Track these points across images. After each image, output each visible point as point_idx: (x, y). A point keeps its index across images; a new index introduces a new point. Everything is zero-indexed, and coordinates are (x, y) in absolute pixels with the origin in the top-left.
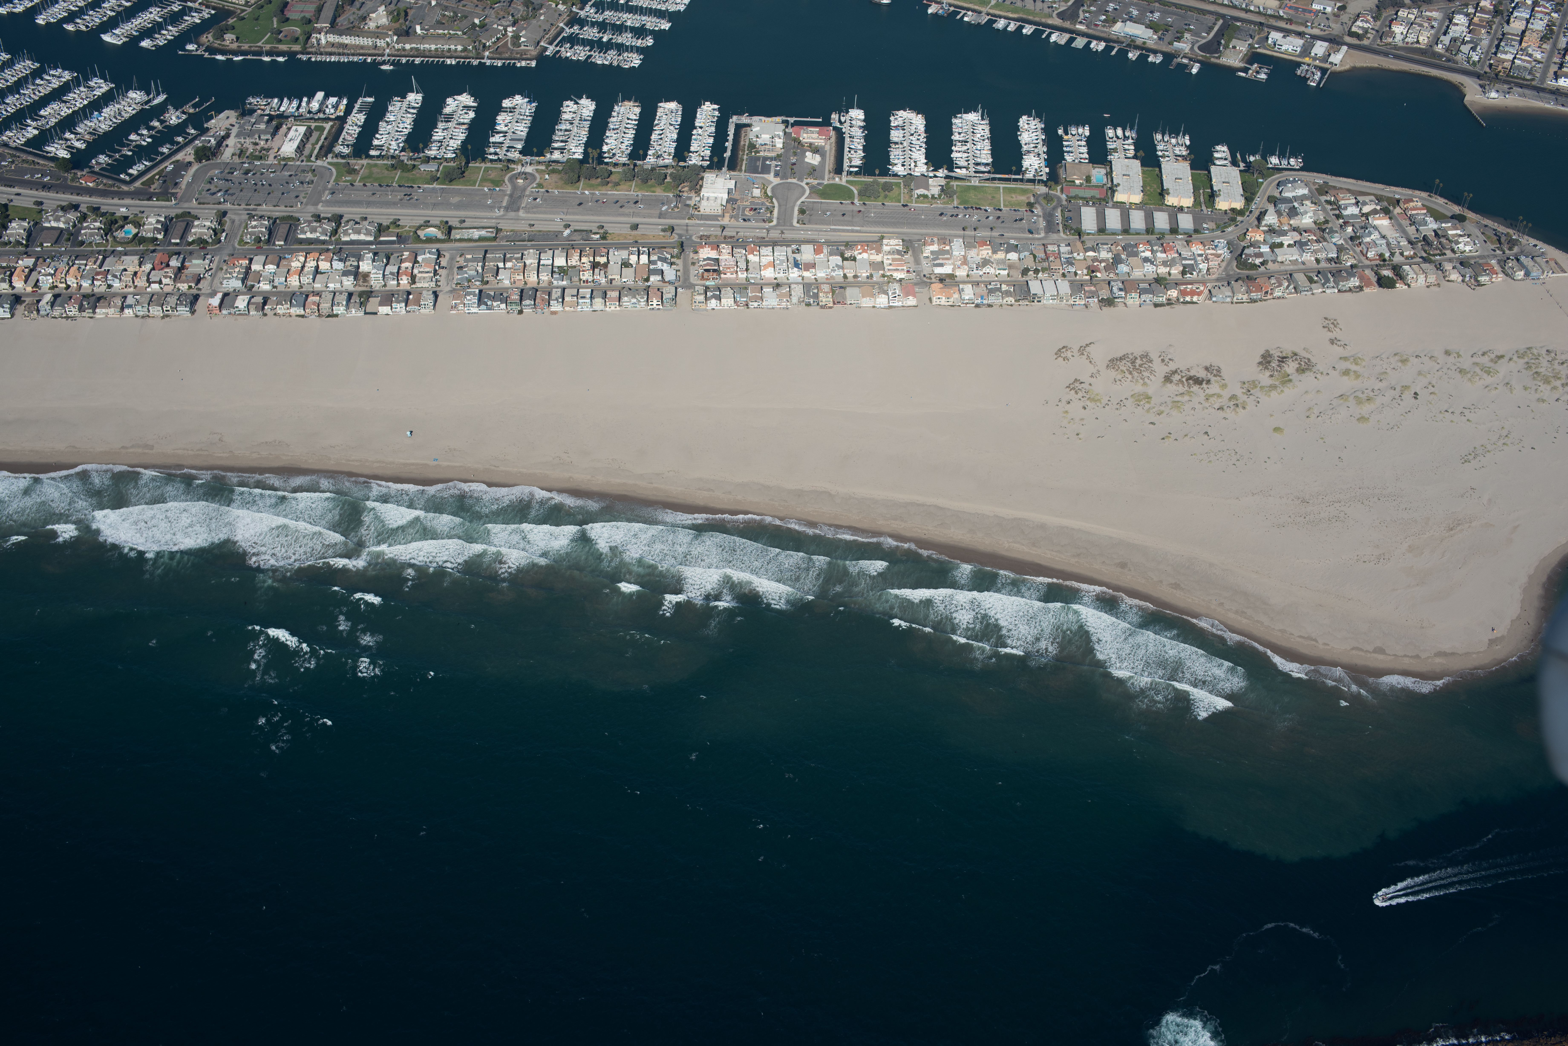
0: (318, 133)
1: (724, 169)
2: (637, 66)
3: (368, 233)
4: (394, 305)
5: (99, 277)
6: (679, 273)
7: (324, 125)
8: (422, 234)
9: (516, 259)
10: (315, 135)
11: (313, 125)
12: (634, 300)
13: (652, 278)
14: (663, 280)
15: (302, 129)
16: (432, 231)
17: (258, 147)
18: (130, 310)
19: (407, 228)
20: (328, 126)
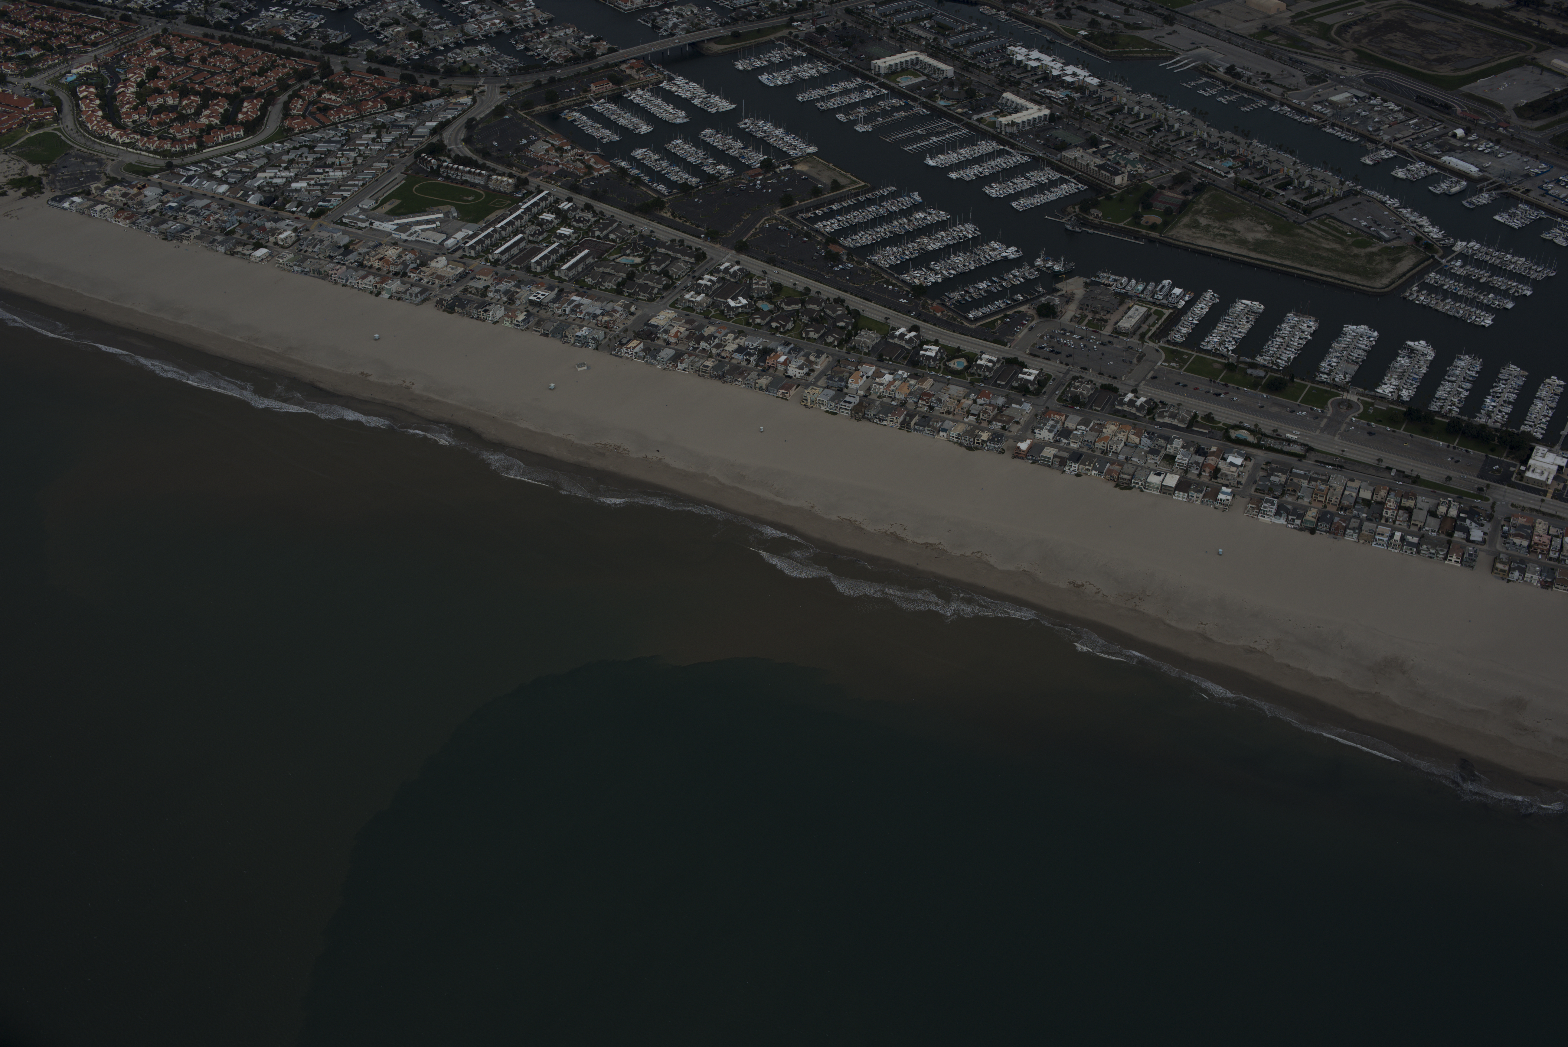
1: (1557, 447)
2: (1487, 325)
3: (1182, 421)
4: (1191, 493)
6: (1486, 537)
8: (1233, 433)
9: (1322, 480)
12: (1433, 551)
13: (1457, 534)
14: (1468, 540)
15: (1143, 310)
16: (1243, 434)
17: (1098, 317)
19: (1221, 425)
20: (1167, 312)
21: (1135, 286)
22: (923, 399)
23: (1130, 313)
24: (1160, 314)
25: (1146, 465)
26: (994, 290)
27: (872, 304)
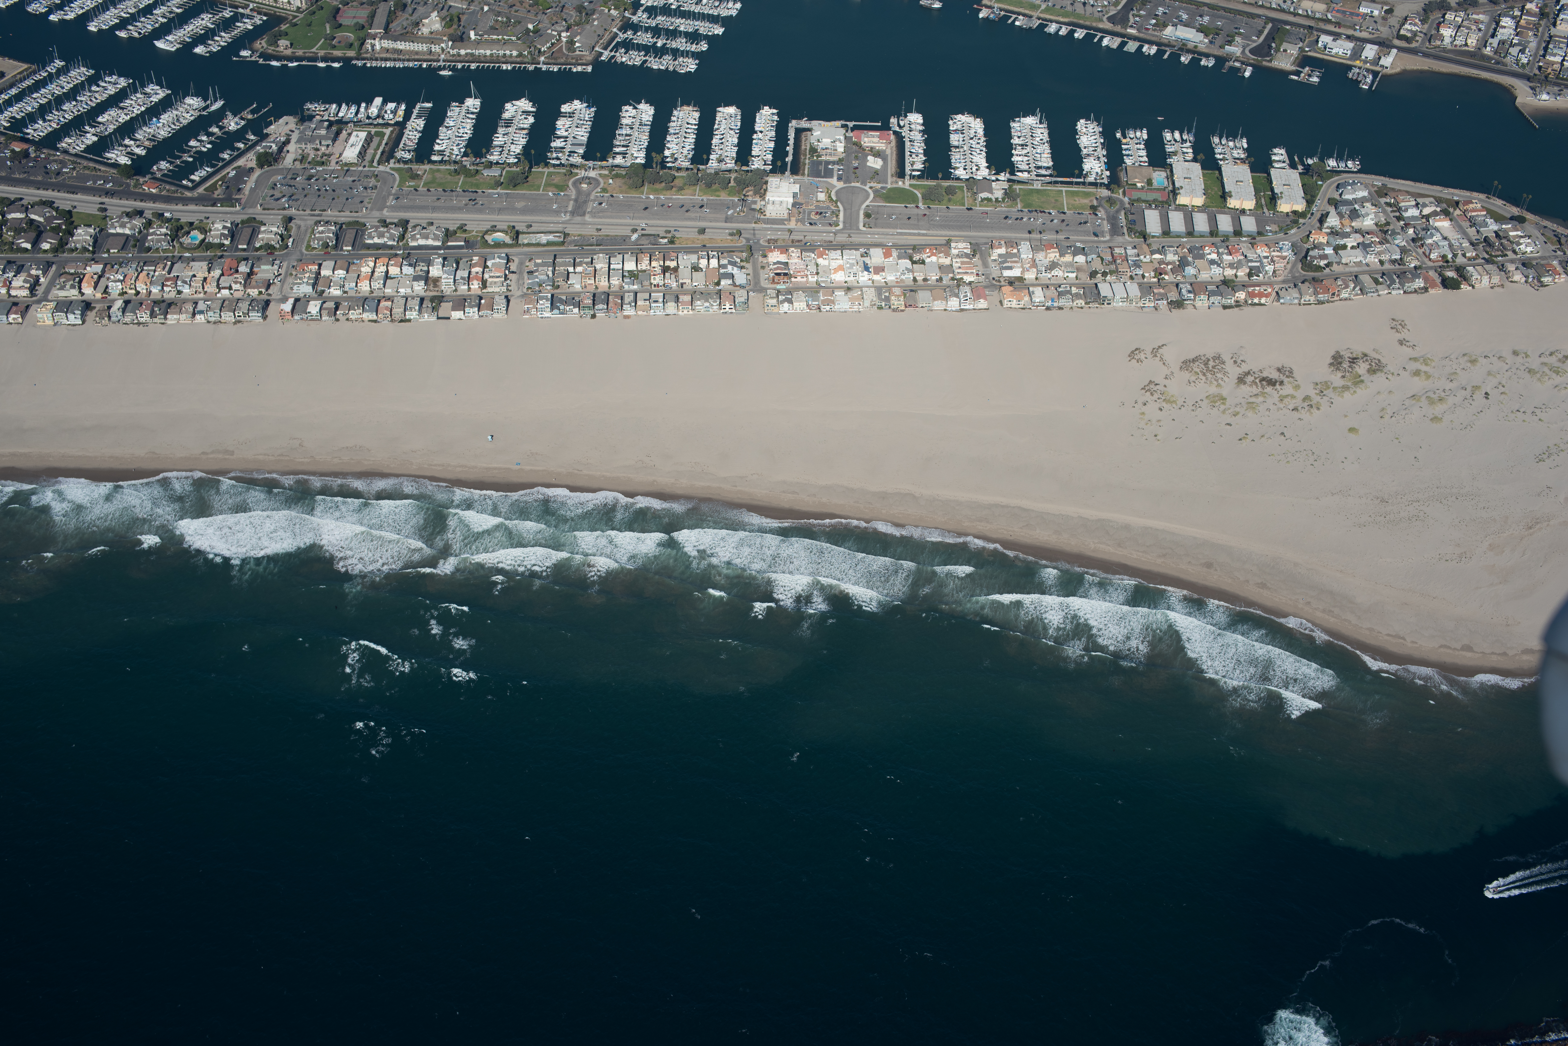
0: (379, 138)
1: (788, 173)
2: (693, 70)
3: (436, 238)
4: (467, 310)
5: (169, 283)
6: (749, 277)
7: (384, 130)
8: (489, 238)
9: (587, 263)
10: (376, 140)
11: (373, 130)
12: (707, 304)
13: (723, 282)
14: (734, 284)
15: (363, 135)
16: (499, 236)
17: (320, 153)
18: (202, 316)
19: (474, 233)
20: (388, 131)
22: (167, 286)
23: (351, 140)
24: (381, 135)
25: (415, 294)
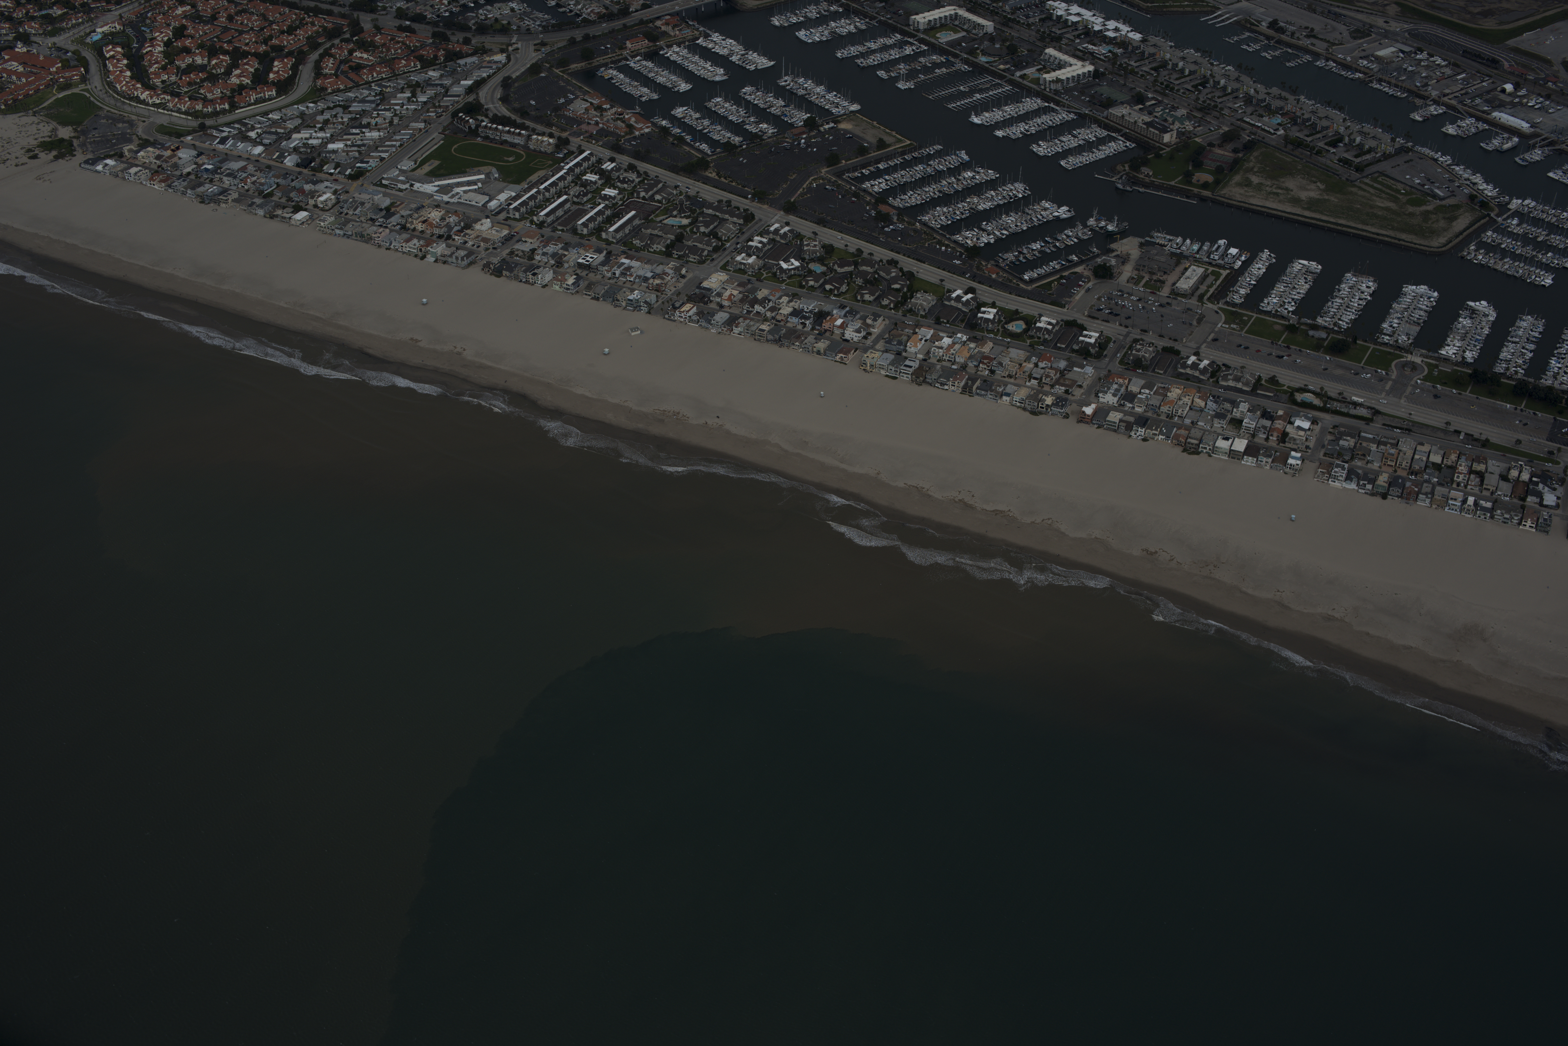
0: (1214, 277)
3: (1247, 383)
4: (1260, 458)
5: (985, 361)
6: (1559, 501)
8: (1299, 397)
9: (1392, 444)
10: (1211, 279)
12: (1507, 516)
13: (1530, 498)
14: (1541, 504)
16: (1309, 397)
17: (1155, 277)
18: (1008, 399)
19: (1285, 388)
20: (1225, 273)
21: (1190, 246)
22: (983, 363)
23: (1188, 274)
24: (1217, 275)
25: (1213, 430)
26: (1048, 251)
27: (925, 266)
